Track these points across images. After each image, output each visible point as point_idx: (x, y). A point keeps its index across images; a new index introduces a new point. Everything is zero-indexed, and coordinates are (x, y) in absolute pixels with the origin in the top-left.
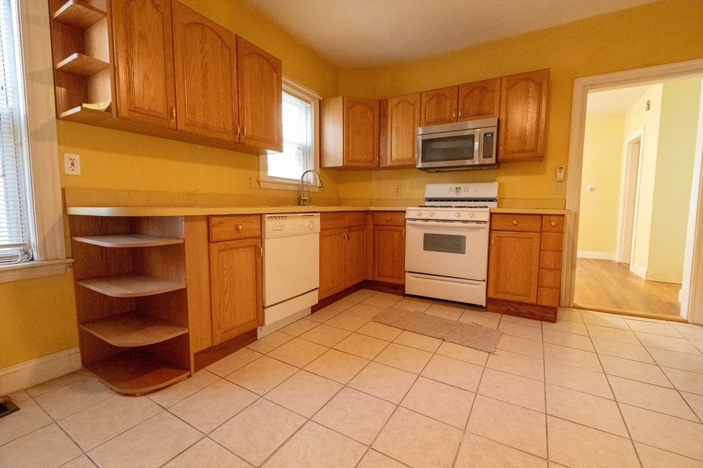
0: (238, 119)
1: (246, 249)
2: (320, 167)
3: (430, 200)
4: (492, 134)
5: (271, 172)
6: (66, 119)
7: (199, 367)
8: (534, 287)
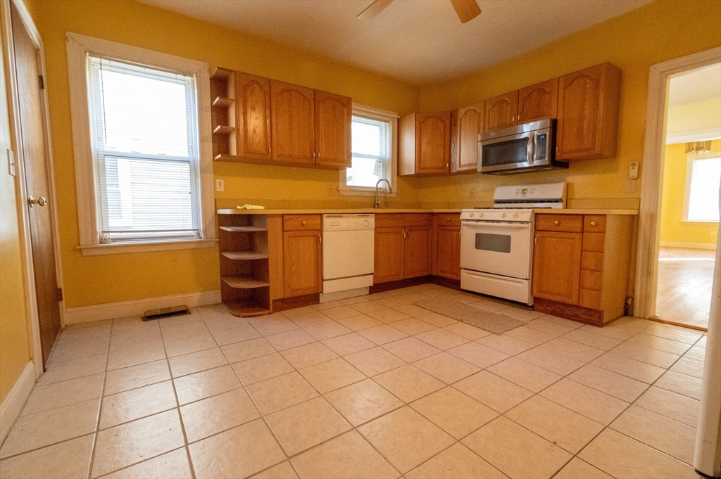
0: (315, 148)
1: (308, 238)
2: (398, 175)
3: (498, 202)
4: (545, 135)
5: (349, 183)
6: (217, 160)
7: (275, 310)
8: (576, 286)
